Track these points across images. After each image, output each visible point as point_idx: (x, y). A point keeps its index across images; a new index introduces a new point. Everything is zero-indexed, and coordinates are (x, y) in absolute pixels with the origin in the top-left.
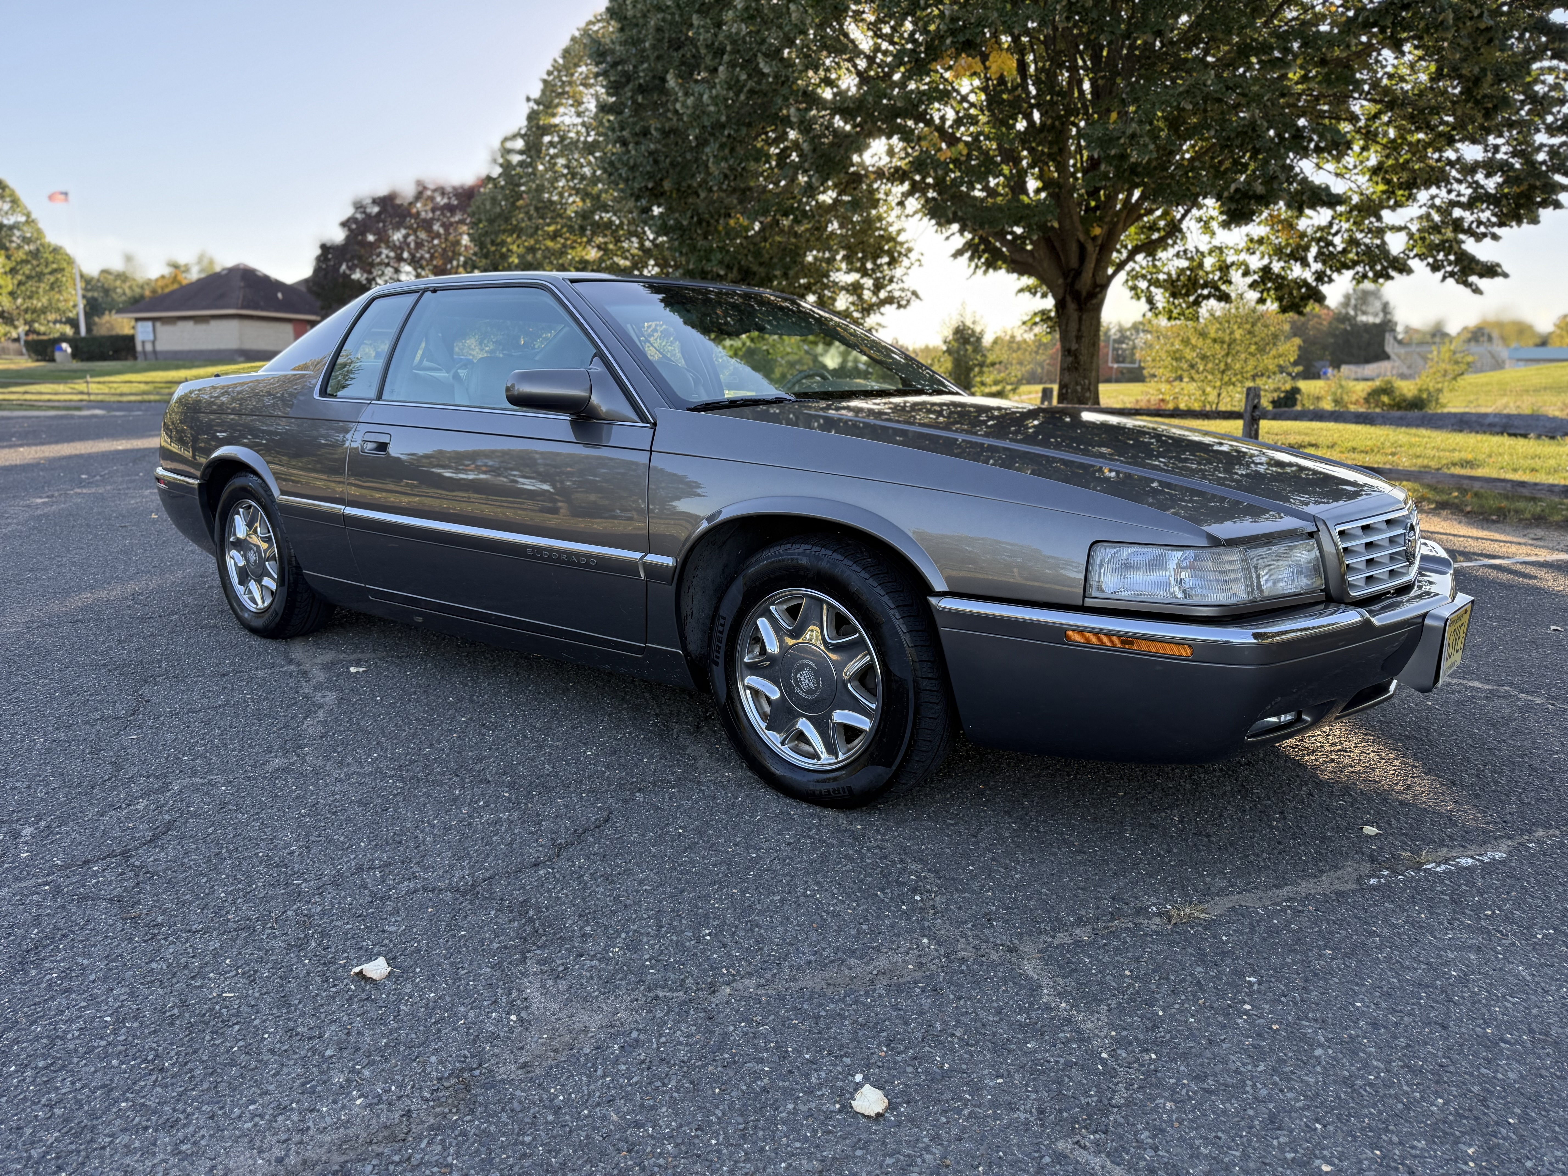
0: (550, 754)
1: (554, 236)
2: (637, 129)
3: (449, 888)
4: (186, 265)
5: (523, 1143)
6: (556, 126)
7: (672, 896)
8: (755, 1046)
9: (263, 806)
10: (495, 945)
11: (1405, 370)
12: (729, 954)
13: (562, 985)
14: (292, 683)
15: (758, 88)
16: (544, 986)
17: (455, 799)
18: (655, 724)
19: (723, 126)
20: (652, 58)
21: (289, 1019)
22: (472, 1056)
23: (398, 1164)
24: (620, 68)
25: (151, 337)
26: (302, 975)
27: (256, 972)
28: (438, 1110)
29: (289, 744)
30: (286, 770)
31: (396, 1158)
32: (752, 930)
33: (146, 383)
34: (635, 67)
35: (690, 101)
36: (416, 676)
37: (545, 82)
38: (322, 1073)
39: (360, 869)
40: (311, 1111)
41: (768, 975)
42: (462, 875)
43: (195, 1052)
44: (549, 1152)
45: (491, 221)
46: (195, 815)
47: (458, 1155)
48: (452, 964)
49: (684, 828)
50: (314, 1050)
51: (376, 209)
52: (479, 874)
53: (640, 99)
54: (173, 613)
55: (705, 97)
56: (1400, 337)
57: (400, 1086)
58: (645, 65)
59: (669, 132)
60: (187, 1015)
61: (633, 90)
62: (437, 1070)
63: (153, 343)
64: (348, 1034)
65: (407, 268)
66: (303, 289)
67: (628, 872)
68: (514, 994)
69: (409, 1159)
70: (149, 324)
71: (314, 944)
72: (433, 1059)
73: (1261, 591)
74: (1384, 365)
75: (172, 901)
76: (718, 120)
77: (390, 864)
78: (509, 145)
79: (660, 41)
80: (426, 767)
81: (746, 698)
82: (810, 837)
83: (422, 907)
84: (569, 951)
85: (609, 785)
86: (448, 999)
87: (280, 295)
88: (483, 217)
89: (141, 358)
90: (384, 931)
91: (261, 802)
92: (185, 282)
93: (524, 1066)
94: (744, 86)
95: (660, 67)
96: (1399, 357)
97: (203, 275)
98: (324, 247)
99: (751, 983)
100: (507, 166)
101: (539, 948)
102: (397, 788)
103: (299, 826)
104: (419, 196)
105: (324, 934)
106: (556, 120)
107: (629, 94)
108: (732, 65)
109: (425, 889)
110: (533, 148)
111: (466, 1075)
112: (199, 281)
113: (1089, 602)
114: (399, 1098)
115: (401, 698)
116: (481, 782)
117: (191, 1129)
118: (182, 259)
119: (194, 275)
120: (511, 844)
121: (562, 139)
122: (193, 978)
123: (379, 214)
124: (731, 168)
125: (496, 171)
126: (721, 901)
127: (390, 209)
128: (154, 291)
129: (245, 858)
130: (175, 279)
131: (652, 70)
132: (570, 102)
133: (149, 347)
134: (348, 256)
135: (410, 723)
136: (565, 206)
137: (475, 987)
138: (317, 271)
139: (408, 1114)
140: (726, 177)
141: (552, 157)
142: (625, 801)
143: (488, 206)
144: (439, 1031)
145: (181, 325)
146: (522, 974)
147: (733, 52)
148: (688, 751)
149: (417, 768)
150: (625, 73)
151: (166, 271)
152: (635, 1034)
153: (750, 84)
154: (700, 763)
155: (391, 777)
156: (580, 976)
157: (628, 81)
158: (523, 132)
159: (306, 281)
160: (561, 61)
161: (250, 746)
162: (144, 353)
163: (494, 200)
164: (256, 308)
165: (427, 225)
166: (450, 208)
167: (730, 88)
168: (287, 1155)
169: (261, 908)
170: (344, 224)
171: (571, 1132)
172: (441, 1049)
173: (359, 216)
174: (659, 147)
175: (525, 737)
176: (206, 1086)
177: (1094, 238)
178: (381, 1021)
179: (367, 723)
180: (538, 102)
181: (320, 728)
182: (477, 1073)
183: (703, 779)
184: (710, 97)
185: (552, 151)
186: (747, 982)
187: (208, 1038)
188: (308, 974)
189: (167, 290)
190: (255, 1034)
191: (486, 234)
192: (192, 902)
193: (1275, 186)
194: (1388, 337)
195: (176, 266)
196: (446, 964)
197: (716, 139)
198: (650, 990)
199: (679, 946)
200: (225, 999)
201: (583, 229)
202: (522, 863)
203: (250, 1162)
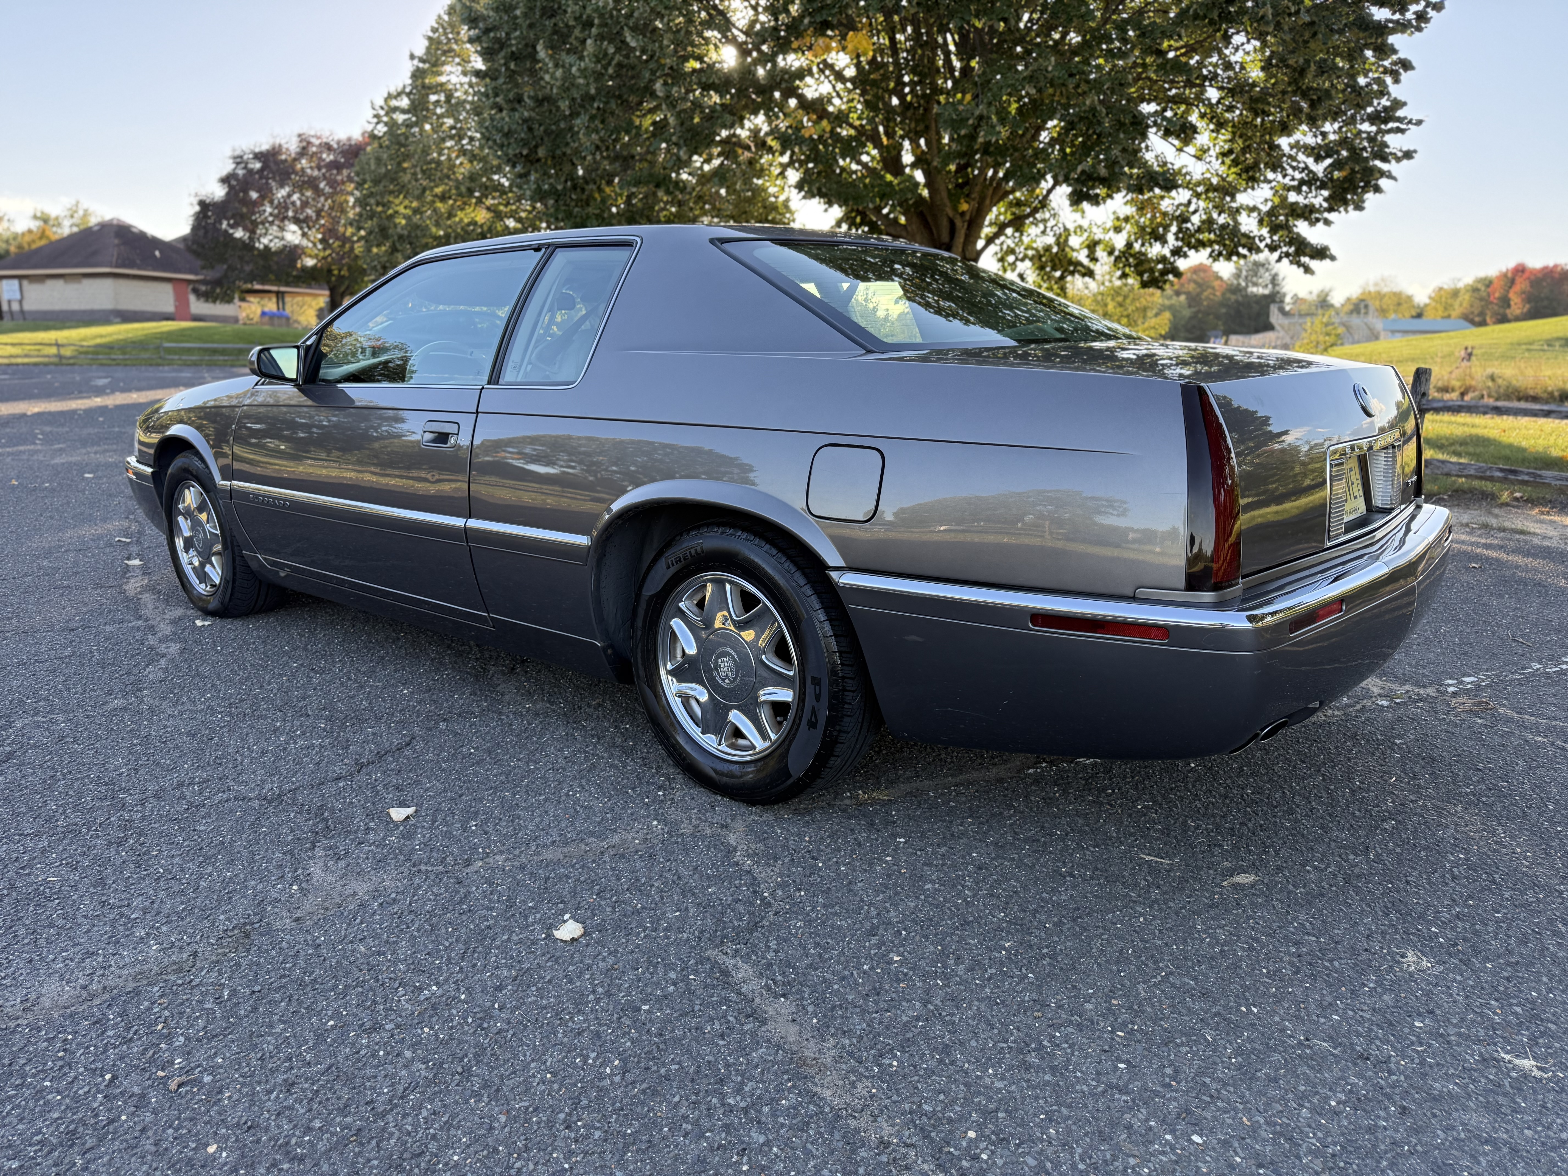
0: (369, 692)
1: (443, 198)
2: (511, 96)
3: (259, 797)
4: (57, 218)
5: (284, 969)
6: (442, 85)
7: (451, 799)
8: (490, 900)
9: (98, 738)
10: (290, 838)
11: (1287, 340)
12: (488, 839)
13: (342, 864)
14: (138, 636)
15: (626, 61)
16: (326, 865)
17: (276, 730)
18: (474, 667)
19: (593, 99)
20: (525, 26)
21: (103, 895)
22: (255, 915)
23: (180, 985)
24: (492, 35)
25: (18, 296)
26: (118, 863)
27: (78, 862)
28: (220, 951)
29: (129, 687)
30: (125, 709)
31: (180, 982)
32: (512, 821)
33: (13, 345)
34: (507, 34)
35: (559, 73)
36: (257, 629)
37: (430, 39)
38: (128, 929)
39: (181, 785)
40: (114, 955)
41: (517, 852)
42: (272, 787)
43: (19, 919)
44: (305, 973)
45: (376, 182)
46: (35, 746)
47: (230, 978)
48: (250, 852)
49: (477, 749)
50: (122, 915)
51: (258, 165)
52: (286, 787)
53: (512, 66)
54: (26, 575)
55: (574, 70)
56: (1287, 308)
57: (191, 936)
58: (518, 33)
59: (543, 100)
60: (14, 894)
61: (505, 58)
62: (224, 924)
63: (21, 302)
64: (152, 903)
65: (294, 227)
66: (181, 246)
67: (417, 783)
68: (300, 871)
69: (191, 982)
70: (16, 282)
71: (132, 841)
72: (222, 917)
74: (1269, 336)
75: (8, 813)
76: (587, 93)
77: (208, 780)
78: (394, 103)
79: (531, 9)
80: (254, 704)
82: (585, 752)
83: (232, 811)
84: (353, 840)
85: (418, 717)
86: (242, 876)
87: (157, 253)
88: (367, 177)
89: (7, 317)
90: (194, 830)
91: (97, 735)
92: (54, 238)
93: (297, 920)
94: (612, 59)
95: (532, 36)
96: (1282, 327)
97: (75, 229)
98: (202, 203)
99: (500, 859)
100: (392, 125)
101: (327, 839)
102: (225, 721)
103: (130, 753)
104: (303, 152)
105: (141, 834)
106: (443, 79)
107: (502, 61)
108: (601, 37)
109: (236, 799)
110: (419, 107)
111: (248, 927)
112: (72, 236)
114: (189, 944)
115: (240, 647)
116: (301, 716)
117: (12, 969)
118: (54, 210)
119: (66, 229)
120: (319, 763)
121: (449, 97)
122: (22, 868)
123: (262, 170)
124: (602, 140)
125: (381, 129)
126: (493, 801)
127: (272, 165)
128: (20, 247)
129: (77, 779)
130: (43, 235)
131: (524, 38)
132: (457, 60)
133: (15, 307)
134: (229, 214)
135: (245, 669)
136: (452, 167)
137: (266, 867)
138: (195, 229)
139: (195, 954)
140: (598, 148)
141: (440, 117)
142: (430, 729)
143: (373, 167)
144: (230, 898)
145: (50, 283)
146: (309, 858)
147: (600, 26)
148: (499, 688)
149: (246, 705)
150: (498, 40)
151: (34, 225)
152: (393, 895)
153: (618, 58)
154: (507, 697)
155: (220, 713)
156: (359, 858)
157: (501, 48)
158: (408, 90)
159: (184, 239)
160: (446, 18)
161: (92, 690)
162: (11, 312)
163: (379, 160)
164: (132, 266)
165: (312, 183)
166: (335, 165)
167: (598, 61)
168: (91, 984)
169: (88, 816)
170: (225, 180)
171: (324, 960)
172: (230, 910)
173: (241, 172)
174: (533, 114)
175: (349, 679)
176: (26, 941)
177: (963, 214)
178: (182, 892)
179: (206, 669)
180: (422, 60)
181: (160, 674)
182: (257, 925)
183: (505, 710)
184: (579, 70)
185: (439, 111)
186: (497, 857)
187: (31, 909)
188: (124, 862)
189: (34, 246)
190: (73, 905)
191: (371, 195)
192: (25, 814)
193: (1117, 170)
194: (1274, 309)
195: (45, 220)
196: (245, 853)
197: (586, 111)
198: (414, 865)
199: (448, 835)
200: (49, 882)
201: (470, 191)
202: (325, 778)
203: (60, 989)
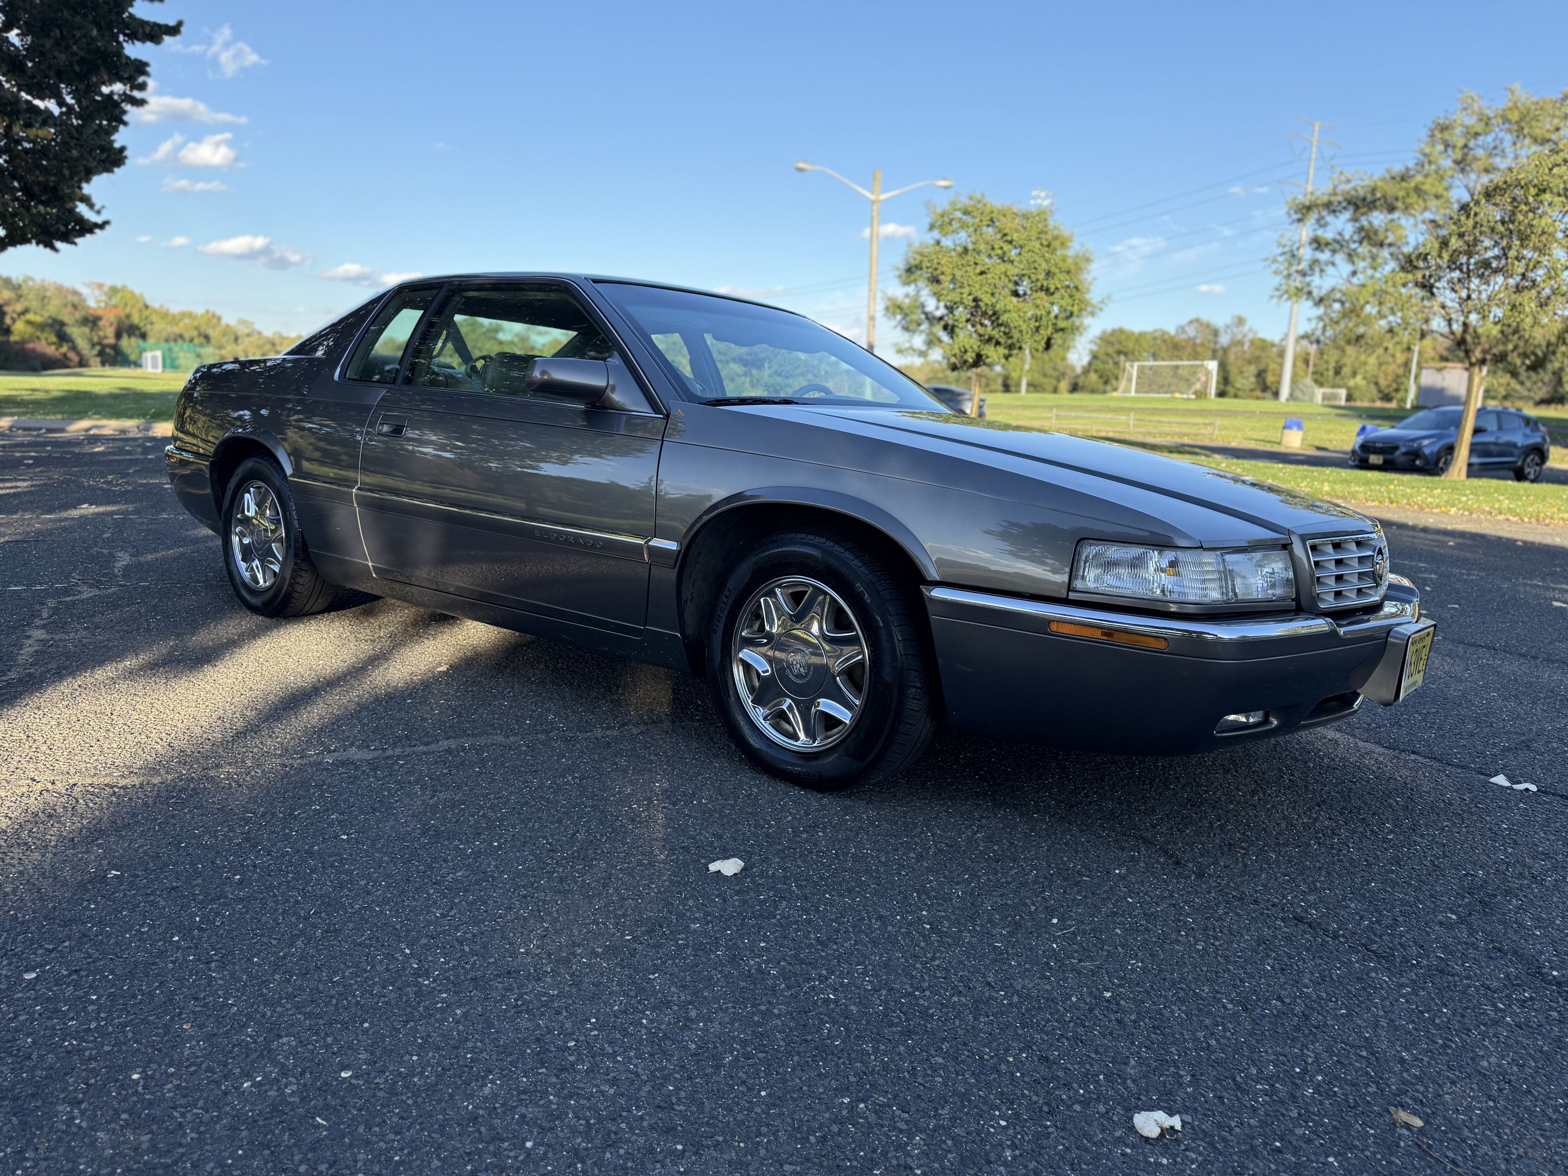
73: (1235, 594)
81: (738, 673)
113: (1072, 596)
